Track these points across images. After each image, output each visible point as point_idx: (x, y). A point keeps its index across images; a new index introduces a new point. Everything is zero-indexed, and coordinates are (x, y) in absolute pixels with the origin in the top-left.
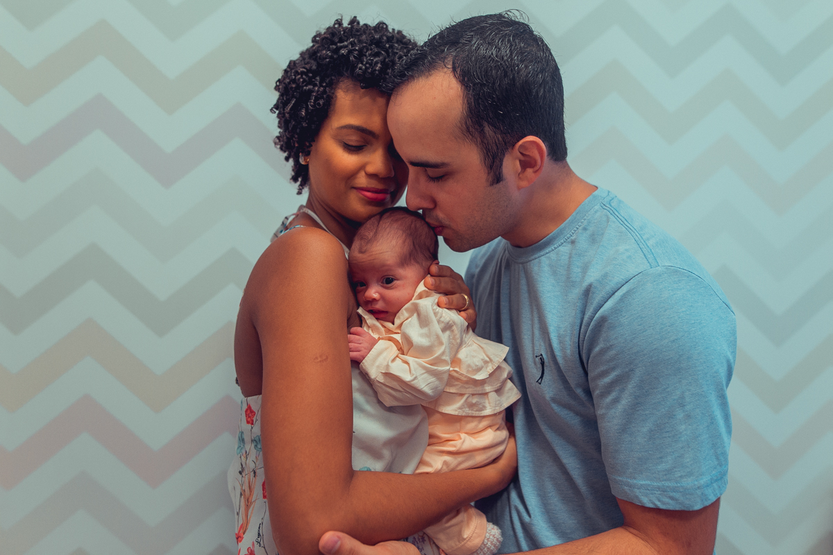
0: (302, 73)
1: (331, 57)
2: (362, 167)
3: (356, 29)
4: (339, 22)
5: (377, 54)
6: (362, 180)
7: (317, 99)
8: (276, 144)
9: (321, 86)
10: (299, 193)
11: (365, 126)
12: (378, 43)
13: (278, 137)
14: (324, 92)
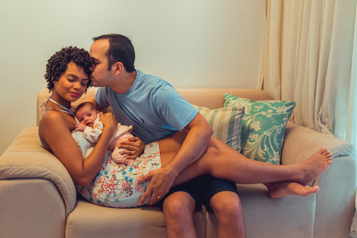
0: (59, 59)
1: (69, 56)
2: (72, 87)
3: (76, 49)
4: (71, 47)
5: (81, 57)
6: (72, 90)
7: (62, 66)
8: (44, 76)
9: (64, 63)
10: (50, 92)
11: (75, 75)
12: (82, 54)
13: (45, 75)
14: (65, 64)
